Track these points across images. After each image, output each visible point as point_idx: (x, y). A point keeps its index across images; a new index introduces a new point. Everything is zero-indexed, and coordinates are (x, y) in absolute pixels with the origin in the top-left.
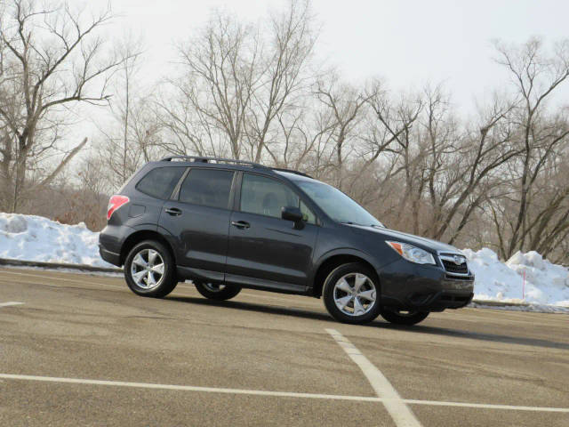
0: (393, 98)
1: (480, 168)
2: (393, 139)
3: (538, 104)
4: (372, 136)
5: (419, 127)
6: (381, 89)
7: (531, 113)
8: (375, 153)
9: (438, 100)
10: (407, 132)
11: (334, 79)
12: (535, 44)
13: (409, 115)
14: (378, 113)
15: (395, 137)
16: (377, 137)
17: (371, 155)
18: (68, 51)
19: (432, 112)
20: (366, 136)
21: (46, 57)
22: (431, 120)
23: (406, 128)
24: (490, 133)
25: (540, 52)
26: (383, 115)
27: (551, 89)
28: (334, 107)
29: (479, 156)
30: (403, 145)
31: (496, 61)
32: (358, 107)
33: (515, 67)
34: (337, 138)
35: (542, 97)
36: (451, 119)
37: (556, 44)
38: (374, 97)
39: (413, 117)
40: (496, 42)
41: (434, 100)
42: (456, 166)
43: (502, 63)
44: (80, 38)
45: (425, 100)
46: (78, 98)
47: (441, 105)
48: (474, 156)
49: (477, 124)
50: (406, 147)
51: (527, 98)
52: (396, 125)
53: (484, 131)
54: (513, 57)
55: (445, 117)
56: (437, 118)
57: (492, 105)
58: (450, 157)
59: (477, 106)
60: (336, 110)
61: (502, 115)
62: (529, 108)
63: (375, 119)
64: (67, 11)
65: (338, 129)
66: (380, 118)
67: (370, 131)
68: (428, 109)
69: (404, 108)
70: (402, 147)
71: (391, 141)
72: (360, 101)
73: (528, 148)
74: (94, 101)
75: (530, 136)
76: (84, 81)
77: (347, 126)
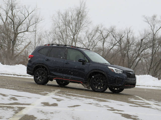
0: (117, 31)
1: (141, 50)
2: (117, 42)
3: (156, 32)
4: (111, 42)
5: (124, 39)
6: (114, 29)
7: (154, 35)
8: (113, 46)
9: (129, 32)
10: (121, 41)
11: (102, 26)
12: (154, 17)
14: (113, 35)
15: (118, 42)
16: (113, 42)
17: (112, 47)
18: (26, 18)
19: (128, 35)
21: (19, 20)
22: (127, 37)
23: (121, 39)
24: (144, 40)
25: (156, 19)
26: (114, 36)
27: (160, 28)
28: (102, 34)
29: (141, 47)
30: (120, 44)
31: (144, 21)
32: (108, 34)
33: (149, 22)
34: (103, 42)
36: (133, 38)
38: (112, 31)
39: (123, 37)
40: (144, 16)
41: (128, 32)
42: (135, 50)
43: (146, 22)
44: (28, 15)
45: (126, 32)
46: (27, 31)
47: (130, 33)
48: (139, 46)
49: (140, 39)
50: (121, 45)
51: (153, 31)
52: (118, 39)
53: (142, 40)
54: (149, 20)
55: (131, 37)
56: (129, 37)
57: (144, 33)
58: (133, 47)
59: (140, 33)
60: (102, 35)
61: (147, 36)
62: (153, 34)
63: (112, 37)
64: (25, 7)
65: (103, 40)
66: (114, 37)
67: (111, 40)
68: (127, 34)
69: (120, 34)
70: (119, 44)
71: (117, 43)
72: (109, 32)
73: (153, 45)
74: (31, 32)
75: (154, 41)
76: (29, 27)
77: (105, 39)
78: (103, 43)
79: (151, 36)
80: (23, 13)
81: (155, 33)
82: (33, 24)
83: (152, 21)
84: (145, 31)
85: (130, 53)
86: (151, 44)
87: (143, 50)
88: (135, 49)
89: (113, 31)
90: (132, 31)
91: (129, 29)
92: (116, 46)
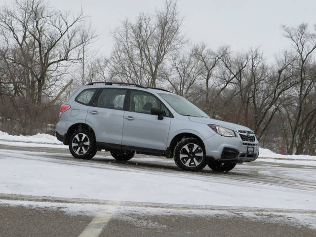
0: (233, 56)
1: (279, 90)
3: (307, 56)
5: (247, 71)
6: (228, 51)
7: (303, 62)
8: (225, 84)
9: (256, 55)
10: (241, 73)
11: (203, 47)
12: (303, 27)
13: (242, 65)
14: (226, 64)
15: (235, 76)
16: (226, 76)
18: (62, 36)
19: (253, 63)
20: (220, 76)
21: (50, 39)
22: (253, 67)
24: (283, 72)
25: (306, 31)
26: (228, 64)
27: (314, 49)
28: (204, 61)
29: (278, 84)
30: (238, 79)
31: (284, 36)
32: (216, 61)
33: (294, 37)
34: (206, 77)
35: (309, 53)
38: (224, 54)
39: (244, 66)
40: (284, 26)
41: (254, 57)
42: (267, 91)
43: (288, 37)
44: (67, 29)
45: (250, 57)
46: (66, 60)
47: (258, 59)
48: (275, 84)
49: (277, 68)
50: (240, 81)
51: (301, 54)
52: (235, 71)
53: (280, 72)
54: (293, 34)
55: (260, 64)
56: (256, 66)
57: (284, 58)
58: (263, 86)
59: (276, 59)
60: (205, 63)
62: (302, 59)
63: (224, 67)
64: (61, 15)
65: (207, 72)
66: (227, 66)
67: (222, 74)
68: (251, 61)
69: (238, 61)
70: (238, 81)
71: (233, 78)
72: (217, 58)
73: (302, 80)
74: (74, 61)
75: (303, 74)
76: (69, 51)
77: (211, 71)
78: (207, 80)
79: (296, 65)
80: (57, 25)
81: (305, 58)
82: (77, 46)
83: (299, 35)
84: (286, 54)
85: (260, 96)
86: (299, 79)
87: (283, 90)
88: (268, 88)
89: (226, 55)
90: (261, 56)
91: (256, 51)
92: (232, 84)
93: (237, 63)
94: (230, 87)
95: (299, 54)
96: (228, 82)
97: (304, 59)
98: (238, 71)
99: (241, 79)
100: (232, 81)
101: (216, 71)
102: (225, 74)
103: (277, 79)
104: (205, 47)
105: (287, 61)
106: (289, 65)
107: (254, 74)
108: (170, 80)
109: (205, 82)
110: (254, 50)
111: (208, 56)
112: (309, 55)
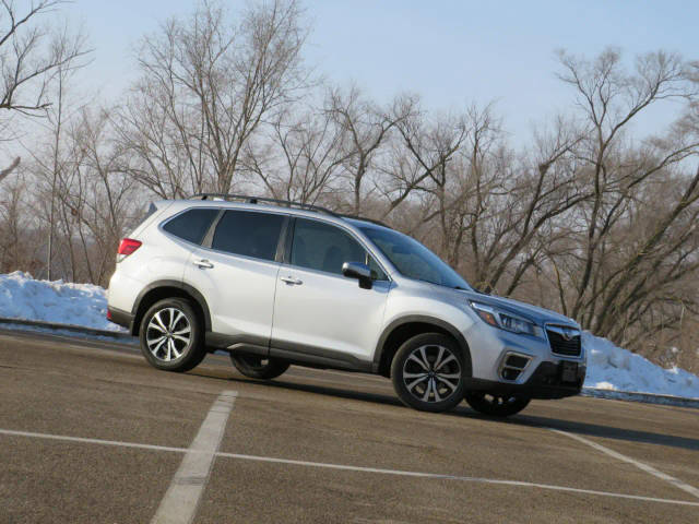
1: (537, 215)
2: (426, 175)
3: (613, 132)
4: (399, 169)
5: (460, 160)
6: (415, 109)
7: (603, 147)
8: (404, 191)
9: (486, 126)
10: (444, 166)
12: (612, 57)
13: (448, 142)
14: (408, 140)
15: (429, 172)
16: (406, 170)
17: (397, 194)
19: (477, 141)
20: (391, 169)
22: (475, 152)
23: (443, 160)
24: (551, 170)
25: (617, 68)
26: (414, 141)
27: (631, 116)
28: (353, 130)
29: (537, 198)
30: (436, 181)
31: (560, 78)
32: (383, 131)
33: (584, 84)
34: (356, 171)
35: (618, 126)
36: (502, 151)
37: (639, 59)
38: (403, 118)
39: (452, 147)
40: (562, 52)
41: (481, 125)
42: (507, 214)
43: (568, 81)
44: (14, 28)
45: (469, 125)
46: (8, 106)
47: (489, 132)
48: (530, 198)
49: (535, 158)
50: (441, 185)
51: (599, 126)
52: (430, 158)
53: (544, 168)
54: (582, 73)
55: (494, 147)
56: (484, 149)
57: (555, 134)
59: (535, 133)
60: (355, 134)
61: (568, 149)
62: (601, 139)
63: (403, 147)
65: (357, 158)
66: (410, 146)
67: (396, 163)
68: (473, 137)
69: (440, 134)
70: (436, 184)
71: (423, 177)
72: (387, 124)
73: (598, 192)
74: (29, 111)
75: (601, 176)
76: (16, 85)
77: (369, 155)
78: (359, 177)
79: (586, 151)
81: (608, 136)
83: (596, 76)
84: (560, 123)
85: (490, 226)
86: (589, 189)
87: (548, 215)
88: (510, 207)
89: (410, 119)
90: (496, 125)
91: (486, 111)
92: (422, 192)
93: (436, 138)
94: (414, 198)
95: (593, 125)
96: (411, 187)
97: (605, 139)
98: (437, 159)
99: (444, 180)
100: (419, 185)
101: (383, 157)
102: (405, 166)
103: (534, 185)
104: (356, 95)
105: (562, 142)
106: (568, 154)
107: (477, 170)
108: (264, 175)
109: (354, 182)
110: (480, 110)
111: (365, 117)
112: (619, 129)
